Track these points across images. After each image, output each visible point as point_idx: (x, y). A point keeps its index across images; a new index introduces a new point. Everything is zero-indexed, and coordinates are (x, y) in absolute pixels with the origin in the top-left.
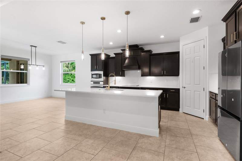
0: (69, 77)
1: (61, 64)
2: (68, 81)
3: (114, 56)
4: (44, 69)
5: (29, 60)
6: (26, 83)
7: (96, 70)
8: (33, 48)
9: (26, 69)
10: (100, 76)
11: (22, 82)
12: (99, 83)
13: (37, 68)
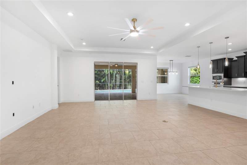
0: (197, 79)
1: (189, 69)
2: (196, 82)
3: (236, 59)
4: (177, 74)
5: (168, 68)
6: (167, 83)
7: (217, 72)
8: (171, 62)
9: (167, 75)
10: (220, 78)
11: (164, 82)
12: (220, 84)
13: (173, 74)
